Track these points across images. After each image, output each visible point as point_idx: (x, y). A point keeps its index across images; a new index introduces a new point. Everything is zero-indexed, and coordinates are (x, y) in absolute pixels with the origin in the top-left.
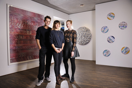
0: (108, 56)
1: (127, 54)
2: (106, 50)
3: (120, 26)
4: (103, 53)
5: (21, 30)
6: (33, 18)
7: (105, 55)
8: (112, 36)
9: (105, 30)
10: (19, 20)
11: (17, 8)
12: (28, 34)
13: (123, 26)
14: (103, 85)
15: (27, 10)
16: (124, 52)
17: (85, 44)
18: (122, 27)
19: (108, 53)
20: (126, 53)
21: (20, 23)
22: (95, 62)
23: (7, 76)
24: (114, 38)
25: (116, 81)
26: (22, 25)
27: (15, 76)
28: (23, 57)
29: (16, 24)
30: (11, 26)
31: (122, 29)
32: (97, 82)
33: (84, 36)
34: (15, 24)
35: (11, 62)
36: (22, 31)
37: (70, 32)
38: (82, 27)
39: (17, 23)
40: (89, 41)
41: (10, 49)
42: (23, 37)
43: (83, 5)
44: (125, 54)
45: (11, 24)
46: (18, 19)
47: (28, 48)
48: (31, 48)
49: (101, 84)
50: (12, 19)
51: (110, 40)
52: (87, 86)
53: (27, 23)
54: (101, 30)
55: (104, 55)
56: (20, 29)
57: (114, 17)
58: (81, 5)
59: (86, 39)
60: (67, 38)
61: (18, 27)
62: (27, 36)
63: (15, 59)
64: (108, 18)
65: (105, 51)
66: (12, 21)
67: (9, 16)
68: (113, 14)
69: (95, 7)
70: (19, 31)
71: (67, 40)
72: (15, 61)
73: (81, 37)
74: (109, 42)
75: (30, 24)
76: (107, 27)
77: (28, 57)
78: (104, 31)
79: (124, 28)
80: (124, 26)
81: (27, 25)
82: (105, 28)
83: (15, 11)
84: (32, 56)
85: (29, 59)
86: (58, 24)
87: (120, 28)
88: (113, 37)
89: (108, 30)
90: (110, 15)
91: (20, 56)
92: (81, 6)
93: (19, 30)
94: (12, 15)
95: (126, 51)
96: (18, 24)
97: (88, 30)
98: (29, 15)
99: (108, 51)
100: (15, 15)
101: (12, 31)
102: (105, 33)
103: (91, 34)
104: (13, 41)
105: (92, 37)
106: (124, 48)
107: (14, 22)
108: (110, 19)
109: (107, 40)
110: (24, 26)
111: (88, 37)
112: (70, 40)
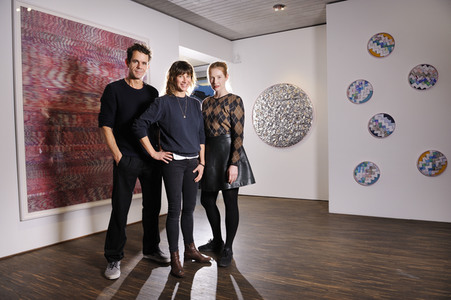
0: (373, 182)
1: (437, 174)
2: (365, 164)
3: (414, 78)
4: (355, 174)
5: (66, 96)
6: (108, 51)
7: (362, 182)
8: (385, 115)
9: (360, 92)
10: (56, 59)
11: (49, 16)
12: (90, 108)
13: (424, 78)
14: (363, 284)
15: (86, 23)
16: (427, 167)
17: (291, 144)
18: (420, 82)
19: (372, 173)
20: (433, 172)
21: (60, 70)
23: (16, 258)
24: (393, 121)
25: (408, 269)
26: (69, 76)
27: (46, 258)
28: (74, 191)
29: (47, 72)
30: (27, 78)
31: (419, 88)
32: (340, 275)
33: (286, 115)
34: (43, 74)
35: (30, 209)
36: (69, 97)
37: (220, 101)
38: (278, 85)
39: (51, 69)
40: (305, 134)
41: (27, 162)
42: (71, 119)
43: (282, 6)
44: (431, 175)
45: (27, 74)
46: (52, 55)
47: (93, 159)
48: (102, 159)
49: (356, 281)
50: (34, 55)
51: (380, 128)
52: (307, 289)
53: (87, 70)
54: (348, 93)
55: (359, 182)
56: (59, 89)
57: (390, 48)
58: (276, 6)
59: (291, 127)
60: (212, 121)
61: (55, 82)
62: (88, 114)
63: (45, 196)
64: (370, 51)
65: (360, 165)
66: (33, 62)
67: (22, 43)
68: (390, 37)
69: (324, 13)
70: (58, 97)
71: (212, 127)
72: (45, 205)
74: (376, 135)
75: (98, 72)
76: (366, 82)
77: (91, 191)
78: (356, 98)
79: (425, 86)
80: (428, 78)
81: (87, 76)
82: (360, 85)
83: (42, 27)
84: (105, 188)
85: (95, 198)
86: (186, 75)
87: (415, 84)
88: (390, 118)
89: (372, 92)
90: (376, 40)
91: (62, 185)
92: (276, 10)
93: (58, 93)
94: (31, 39)
95: (434, 166)
96: (52, 73)
97: (298, 95)
98: (95, 40)
99: (371, 168)
100: (44, 41)
101: (34, 96)
102: (361, 102)
103: (309, 108)
104: (37, 134)
105: (315, 118)
106: (428, 155)
107: (39, 67)
108: (378, 56)
109: (367, 129)
110: (74, 79)
111: (302, 120)
112: (222, 127)
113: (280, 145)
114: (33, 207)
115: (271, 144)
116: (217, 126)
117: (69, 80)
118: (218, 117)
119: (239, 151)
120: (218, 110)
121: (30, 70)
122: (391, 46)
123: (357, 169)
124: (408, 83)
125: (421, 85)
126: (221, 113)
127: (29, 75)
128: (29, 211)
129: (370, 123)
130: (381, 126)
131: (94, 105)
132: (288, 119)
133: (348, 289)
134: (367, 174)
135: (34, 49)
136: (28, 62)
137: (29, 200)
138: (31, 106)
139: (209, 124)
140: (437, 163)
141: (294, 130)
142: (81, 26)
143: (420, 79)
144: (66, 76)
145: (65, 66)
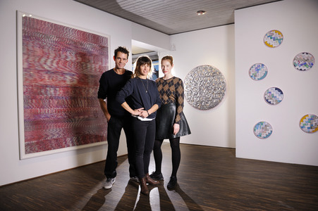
0: (267, 136)
1: (314, 132)
2: (261, 123)
3: (297, 62)
4: (255, 130)
6: (81, 44)
7: (259, 136)
8: (276, 89)
9: (258, 72)
10: (46, 50)
11: (42, 21)
12: (68, 83)
13: (304, 62)
15: (67, 26)
16: (306, 126)
17: (211, 108)
18: (301, 65)
19: (266, 130)
20: (311, 130)
21: (48, 58)
22: (233, 150)
23: (16, 185)
24: (282, 93)
25: (287, 201)
27: (36, 186)
28: (57, 140)
29: (40, 59)
30: (26, 64)
31: (301, 70)
33: (207, 87)
34: (36, 60)
35: (27, 152)
36: (54, 76)
37: (168, 82)
38: (201, 66)
39: (42, 57)
40: (220, 101)
41: (25, 120)
42: (55, 91)
43: (203, 12)
44: (309, 132)
45: (26, 60)
46: (43, 47)
47: (70, 118)
48: (77, 118)
49: (248, 209)
50: (30, 48)
51: (272, 98)
53: (67, 57)
54: (250, 73)
55: (257, 136)
57: (280, 41)
58: (199, 12)
59: (210, 96)
61: (45, 66)
62: (67, 87)
63: (37, 143)
64: (266, 43)
65: (258, 124)
66: (30, 53)
67: (23, 40)
68: (280, 33)
69: (233, 16)
70: (47, 76)
71: (162, 99)
72: (36, 149)
73: (200, 89)
74: (270, 103)
75: (74, 59)
76: (263, 65)
77: (68, 140)
78: (255, 76)
79: (305, 68)
80: (307, 62)
81: (67, 61)
82: (259, 67)
83: (37, 29)
84: (78, 138)
85: (71, 145)
86: (146, 65)
87: (298, 67)
88: (280, 90)
89: (267, 72)
90: (270, 35)
91: (48, 136)
92: (199, 14)
94: (29, 37)
95: (312, 125)
96: (43, 60)
97: (215, 73)
98: (72, 36)
99: (266, 126)
100: (38, 39)
101: (30, 75)
102: (259, 79)
103: (223, 82)
104: (32, 101)
105: (227, 90)
106: (307, 117)
107: (34, 56)
108: (271, 46)
109: (263, 99)
110: (58, 63)
111: (218, 91)
112: (169, 98)
113: (202, 108)
114: (28, 150)
115: (196, 108)
116: (166, 98)
117: (55, 65)
118: (167, 92)
119: (180, 114)
120: (166, 88)
121: (28, 58)
122: (280, 39)
123: (256, 127)
124: (293, 66)
125: (302, 68)
127: (27, 62)
129: (265, 94)
130: (273, 96)
131: (71, 81)
132: (208, 90)
134: (263, 130)
135: (31, 44)
136: (27, 53)
137: (26, 146)
138: (28, 82)
139: (160, 96)
140: (314, 123)
141: (213, 98)
142: (63, 28)
143: (301, 63)
144: (52, 62)
145: (52, 55)
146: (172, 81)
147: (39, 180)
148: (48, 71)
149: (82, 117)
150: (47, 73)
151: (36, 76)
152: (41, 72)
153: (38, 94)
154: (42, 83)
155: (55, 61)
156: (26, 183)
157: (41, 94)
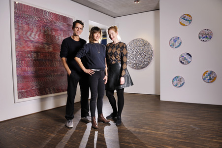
0: (181, 86)
1: (211, 82)
2: (177, 77)
3: (201, 36)
4: (173, 82)
5: (35, 44)
6: (55, 23)
7: (176, 86)
8: (187, 54)
9: (175, 42)
10: (30, 27)
12: (46, 50)
13: (206, 36)
14: (174, 131)
15: (45, 10)
16: (207, 79)
17: (143, 68)
18: (204, 37)
19: (181, 81)
20: (210, 81)
21: (32, 32)
24: (191, 57)
29: (27, 33)
30: (17, 36)
31: (204, 41)
32: (164, 127)
33: (140, 54)
34: (24, 33)
35: (19, 98)
36: (37, 45)
37: (115, 46)
38: (136, 39)
39: (28, 31)
40: (149, 63)
41: (17, 75)
42: (38, 55)
43: (139, 1)
44: (209, 82)
45: (17, 33)
46: (29, 24)
47: (48, 74)
48: (52, 74)
49: (170, 130)
50: (20, 25)
52: (148, 133)
54: (170, 43)
55: (175, 86)
57: (190, 21)
58: (135, 1)
59: (143, 60)
60: (111, 56)
61: (30, 37)
62: (46, 53)
63: (26, 92)
64: (180, 23)
65: (175, 78)
66: (20, 28)
68: (190, 16)
71: (111, 59)
72: (26, 95)
73: (136, 55)
74: (183, 63)
75: (50, 33)
76: (178, 38)
77: (47, 89)
78: (173, 45)
79: (206, 40)
80: (208, 36)
81: (45, 35)
82: (176, 39)
83: (24, 11)
84: (54, 88)
85: (49, 93)
86: (98, 33)
87: (201, 39)
88: (189, 55)
89: (181, 43)
90: (183, 17)
92: (136, 3)
94: (19, 17)
95: (210, 78)
96: (29, 33)
97: (146, 44)
98: (48, 17)
99: (180, 79)
100: (25, 18)
101: (20, 44)
102: (176, 47)
103: (151, 50)
104: (22, 62)
105: (154, 55)
106: (207, 73)
107: (23, 30)
108: (184, 25)
109: (179, 60)
110: (39, 36)
111: (148, 56)
112: (116, 58)
113: (137, 68)
114: (20, 96)
115: (133, 68)
116: (114, 58)
117: (37, 37)
118: (114, 53)
119: (125, 70)
120: (114, 50)
121: (18, 32)
124: (198, 38)
125: (205, 39)
126: (116, 52)
127: (18, 34)
128: (18, 99)
129: (180, 58)
130: (185, 59)
131: (48, 48)
132: (141, 56)
133: (167, 134)
134: (178, 82)
135: (20, 22)
136: (18, 28)
137: (18, 93)
138: (19, 49)
139: (110, 57)
140: (212, 76)
141: (144, 61)
142: (42, 11)
143: (204, 36)
144: (35, 35)
145: (35, 30)
146: (119, 45)
147: (28, 117)
148: (32, 41)
149: (56, 74)
150: (31, 43)
151: (24, 45)
152: (28, 42)
153: (26, 57)
154: (28, 49)
155: (37, 34)
156: (19, 119)
157: (28, 57)
